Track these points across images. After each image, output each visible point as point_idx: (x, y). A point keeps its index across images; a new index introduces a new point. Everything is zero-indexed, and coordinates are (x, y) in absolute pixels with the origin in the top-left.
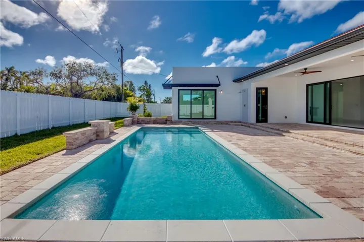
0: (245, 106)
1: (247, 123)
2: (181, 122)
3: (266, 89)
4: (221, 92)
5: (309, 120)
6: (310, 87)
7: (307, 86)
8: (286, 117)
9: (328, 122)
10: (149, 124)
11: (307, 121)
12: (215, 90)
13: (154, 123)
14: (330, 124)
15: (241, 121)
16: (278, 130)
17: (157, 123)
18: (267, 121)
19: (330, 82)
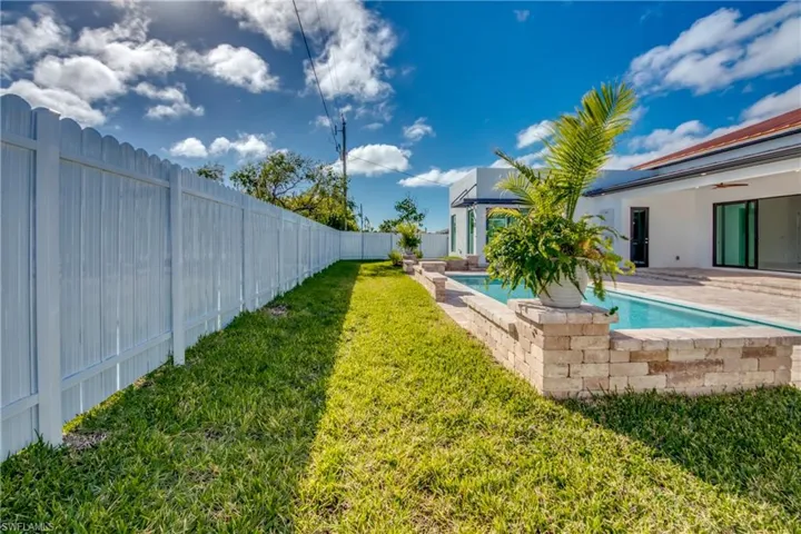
3: (647, 211)
5: (719, 261)
6: (719, 208)
7: (715, 205)
8: (678, 258)
9: (752, 264)
11: (715, 264)
14: (756, 268)
16: (686, 277)
18: (646, 265)
19: (756, 201)
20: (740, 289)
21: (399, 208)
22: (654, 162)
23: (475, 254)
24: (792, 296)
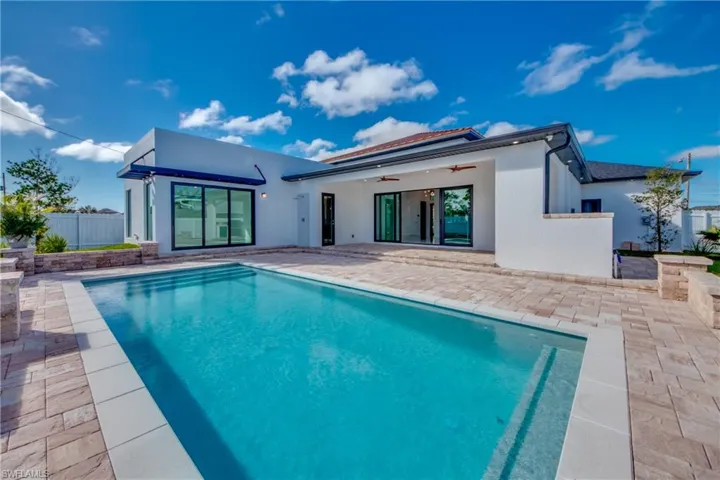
0: (303, 220)
1: (308, 248)
2: (184, 255)
3: (333, 196)
4: (264, 196)
5: (378, 238)
6: (378, 197)
7: (376, 195)
8: (353, 236)
9: (398, 239)
10: (82, 269)
11: (375, 240)
12: (253, 192)
13: (99, 267)
14: (400, 242)
15: (296, 244)
16: (366, 254)
17: (112, 266)
18: (333, 243)
19: (400, 193)
20: (407, 263)
21: (17, 170)
22: (335, 158)
23: (154, 241)
24: (444, 267)
